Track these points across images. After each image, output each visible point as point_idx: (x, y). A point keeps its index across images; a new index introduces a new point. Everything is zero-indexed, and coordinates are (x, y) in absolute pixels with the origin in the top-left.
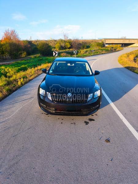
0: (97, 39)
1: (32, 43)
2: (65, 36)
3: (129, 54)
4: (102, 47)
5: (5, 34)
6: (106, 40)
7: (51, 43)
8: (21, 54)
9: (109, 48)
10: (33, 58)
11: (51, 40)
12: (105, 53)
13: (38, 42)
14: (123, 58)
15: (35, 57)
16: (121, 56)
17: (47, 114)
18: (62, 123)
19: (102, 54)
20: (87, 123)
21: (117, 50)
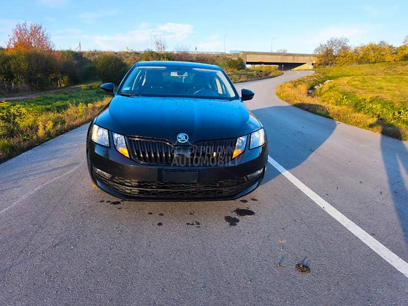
0: (228, 52)
1: (84, 56)
2: (158, 43)
3: (297, 83)
4: (239, 69)
5: (17, 34)
6: (248, 56)
7: (127, 57)
8: (56, 79)
9: (253, 71)
10: (84, 89)
11: (127, 52)
12: (246, 81)
13: (97, 56)
14: (286, 89)
15: (91, 88)
16: (281, 86)
17: (115, 203)
18: (160, 224)
19: (242, 82)
20: (232, 221)
21: (271, 75)
